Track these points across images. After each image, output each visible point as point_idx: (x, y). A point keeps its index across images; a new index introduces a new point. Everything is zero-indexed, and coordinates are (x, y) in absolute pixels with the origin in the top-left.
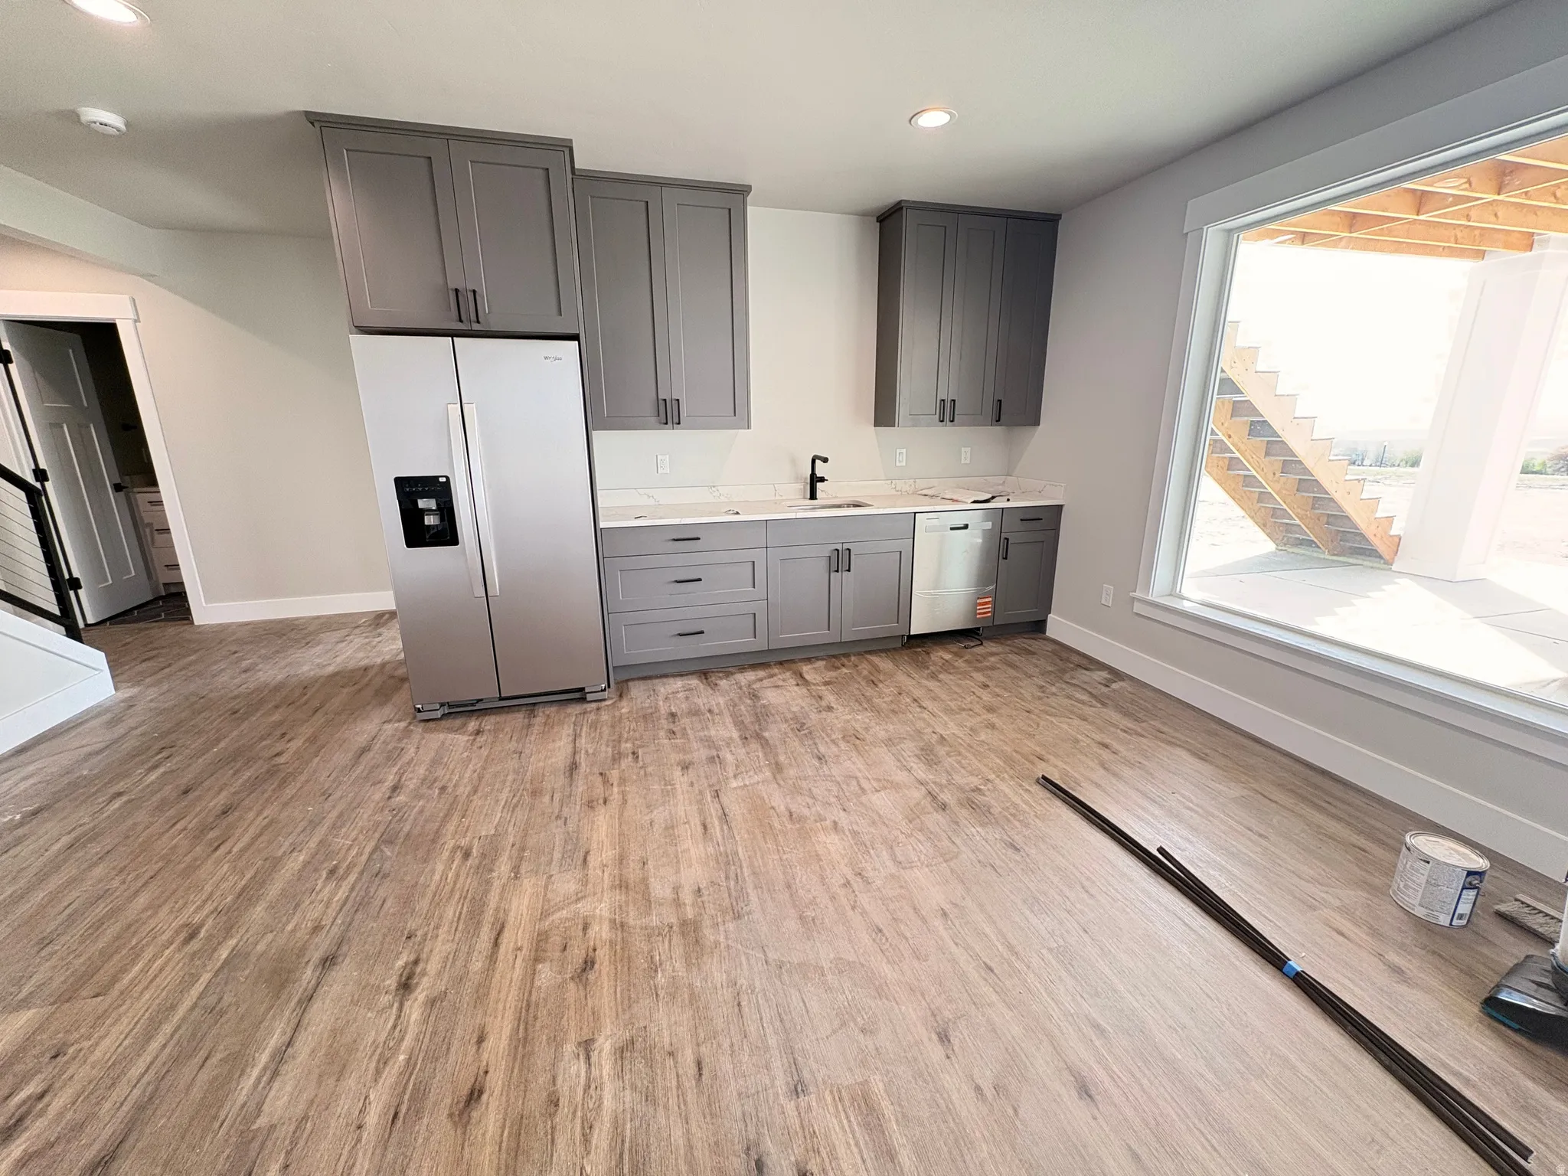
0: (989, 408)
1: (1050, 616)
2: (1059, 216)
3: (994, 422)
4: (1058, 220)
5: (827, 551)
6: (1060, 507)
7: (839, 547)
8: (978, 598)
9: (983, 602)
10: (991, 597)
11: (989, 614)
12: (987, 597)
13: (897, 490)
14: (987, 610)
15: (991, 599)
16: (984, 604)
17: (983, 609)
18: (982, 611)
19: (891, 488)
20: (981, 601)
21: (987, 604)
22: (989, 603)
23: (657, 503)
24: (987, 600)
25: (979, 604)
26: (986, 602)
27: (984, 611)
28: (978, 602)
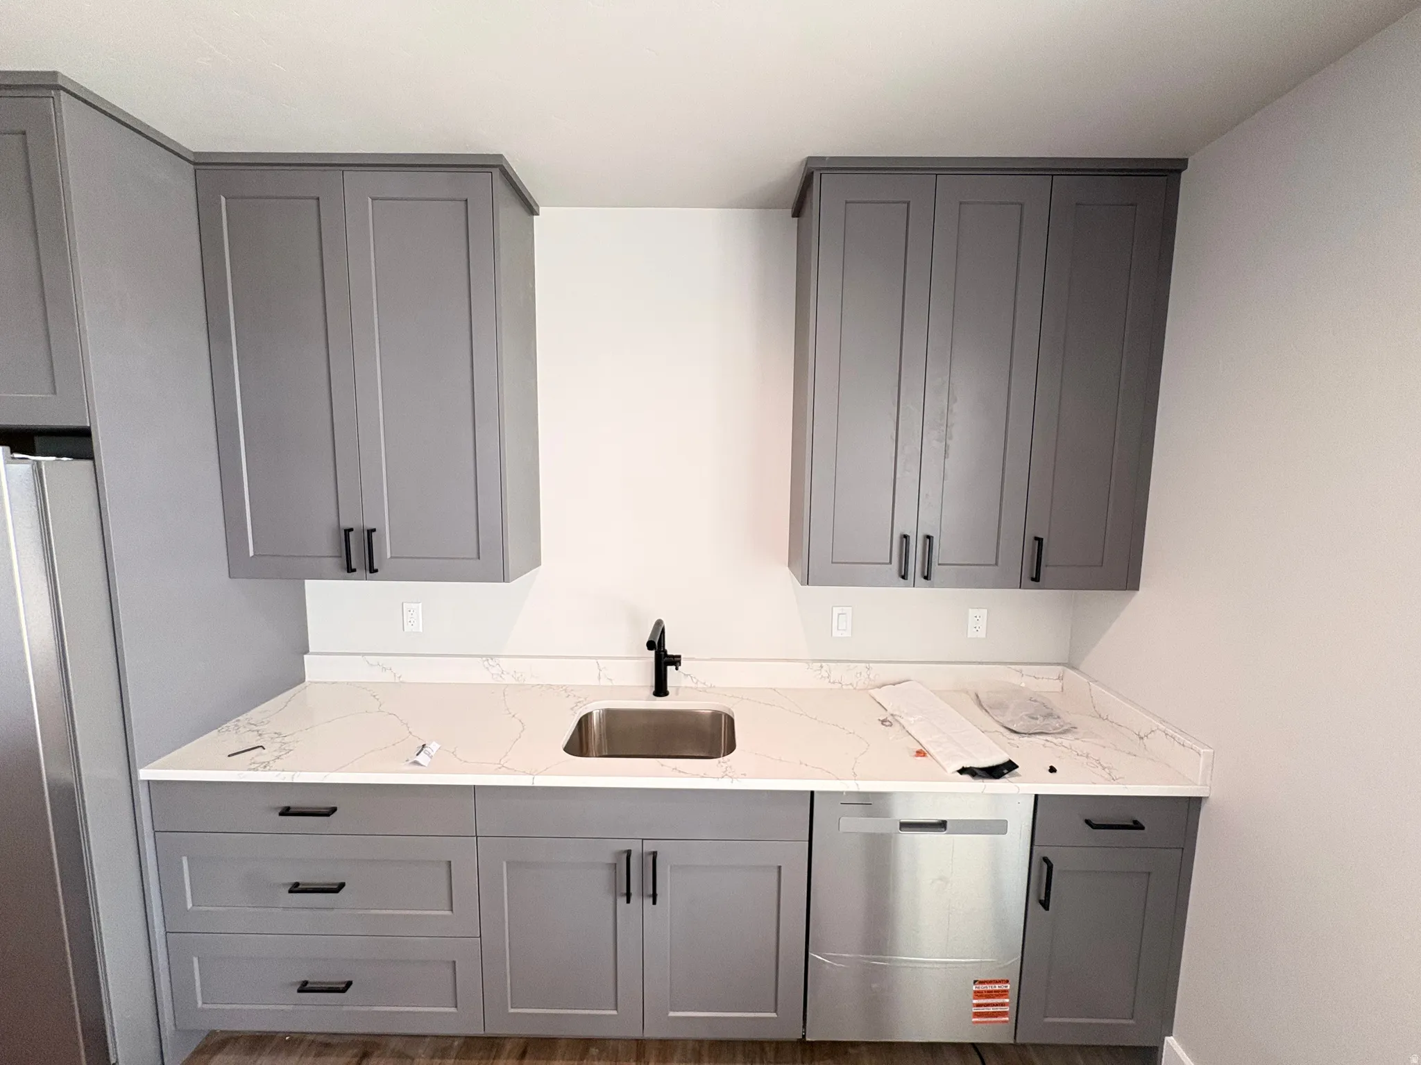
0: (1015, 553)
1: (1170, 1040)
2: (1183, 163)
3: (1026, 580)
4: (1179, 172)
5: (608, 851)
6: (1193, 805)
7: (635, 847)
8: (975, 982)
9: (989, 992)
10: (1007, 982)
11: (1003, 1019)
12: (997, 982)
13: (832, 681)
14: (999, 1009)
15: (1008, 988)
16: (990, 994)
17: (988, 1005)
18: (985, 1010)
19: (820, 676)
20: (982, 987)
21: (997, 996)
22: (1003, 993)
23: (397, 681)
24: (997, 987)
25: (978, 994)
26: (995, 991)
27: (991, 1009)
28: (974, 989)
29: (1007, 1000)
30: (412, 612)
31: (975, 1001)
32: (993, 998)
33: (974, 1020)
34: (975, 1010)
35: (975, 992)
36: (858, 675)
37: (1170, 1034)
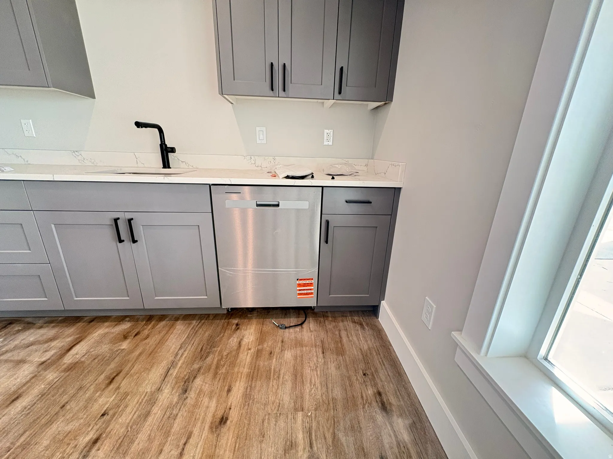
1: (383, 303)
5: (107, 218)
7: (121, 216)
8: (298, 279)
9: (304, 284)
10: (312, 279)
11: (311, 296)
12: (308, 279)
13: (257, 166)
14: (309, 291)
15: (313, 282)
16: (304, 285)
17: (304, 290)
18: (303, 292)
19: (251, 163)
20: (301, 282)
21: (308, 285)
22: (311, 284)
23: (26, 163)
24: (308, 282)
25: (299, 285)
26: (307, 284)
27: (305, 292)
28: (297, 283)
29: (313, 288)
30: (26, 124)
31: (298, 288)
32: (306, 286)
33: (298, 296)
34: (298, 292)
35: (298, 284)
36: (270, 163)
37: (384, 300)
